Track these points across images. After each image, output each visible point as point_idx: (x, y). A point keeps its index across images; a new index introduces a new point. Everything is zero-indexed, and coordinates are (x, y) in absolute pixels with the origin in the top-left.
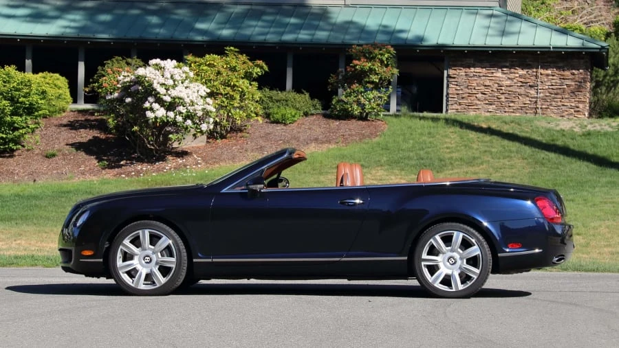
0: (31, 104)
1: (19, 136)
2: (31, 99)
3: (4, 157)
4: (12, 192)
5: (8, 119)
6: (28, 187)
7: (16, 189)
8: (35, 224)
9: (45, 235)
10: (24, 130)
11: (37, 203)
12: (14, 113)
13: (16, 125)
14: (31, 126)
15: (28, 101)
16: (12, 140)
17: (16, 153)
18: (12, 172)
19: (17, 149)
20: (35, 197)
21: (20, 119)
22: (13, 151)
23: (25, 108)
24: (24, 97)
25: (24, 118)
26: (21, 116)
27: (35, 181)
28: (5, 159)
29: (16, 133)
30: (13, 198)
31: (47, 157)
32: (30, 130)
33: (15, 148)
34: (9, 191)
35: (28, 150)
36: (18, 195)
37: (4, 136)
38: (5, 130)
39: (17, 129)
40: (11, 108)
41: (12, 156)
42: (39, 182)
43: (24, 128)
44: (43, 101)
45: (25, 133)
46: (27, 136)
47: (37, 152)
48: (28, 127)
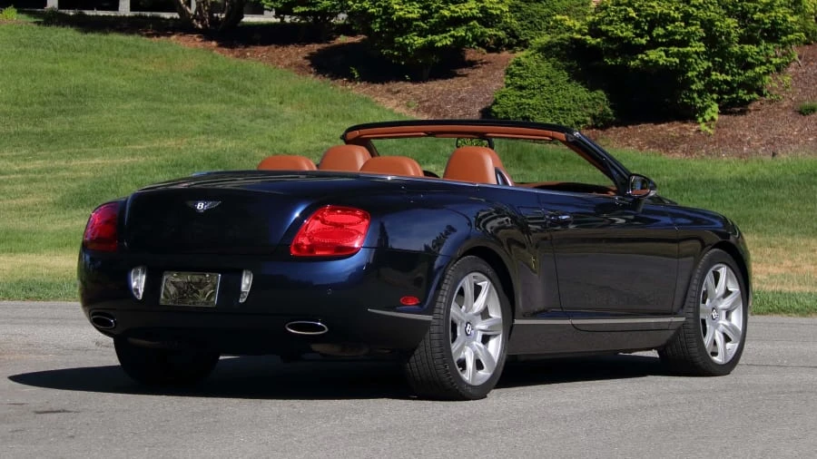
0: (774, 23)
1: (754, 77)
2: (773, 14)
3: (731, 113)
4: (733, 174)
5: (736, 49)
6: (762, 165)
7: (741, 169)
8: (758, 231)
9: (769, 251)
10: (763, 67)
11: (771, 193)
12: (743, 40)
13: (749, 59)
14: (774, 61)
15: (768, 18)
16: (742, 85)
17: (751, 107)
18: (740, 140)
19: (751, 101)
20: (768, 184)
21: (755, 49)
22: (744, 103)
23: (765, 30)
24: (763, 11)
25: (762, 48)
26: (758, 44)
27: (774, 155)
28: (732, 117)
29: (750, 73)
30: (731, 185)
31: (801, 113)
32: (772, 68)
33: (747, 98)
34: (730, 172)
35: (771, 102)
36: (741, 180)
37: (729, 78)
38: (731, 68)
39: (750, 66)
40: (742, 31)
41: (742, 113)
42: (783, 157)
43: (764, 64)
44: (795, 18)
45: (764, 73)
46: (767, 78)
47: (785, 104)
48: (771, 63)
